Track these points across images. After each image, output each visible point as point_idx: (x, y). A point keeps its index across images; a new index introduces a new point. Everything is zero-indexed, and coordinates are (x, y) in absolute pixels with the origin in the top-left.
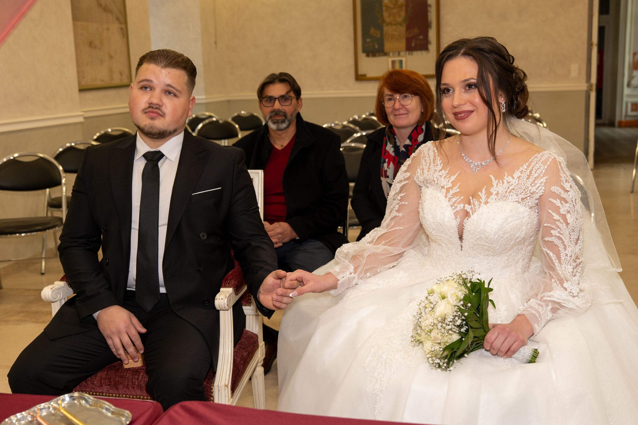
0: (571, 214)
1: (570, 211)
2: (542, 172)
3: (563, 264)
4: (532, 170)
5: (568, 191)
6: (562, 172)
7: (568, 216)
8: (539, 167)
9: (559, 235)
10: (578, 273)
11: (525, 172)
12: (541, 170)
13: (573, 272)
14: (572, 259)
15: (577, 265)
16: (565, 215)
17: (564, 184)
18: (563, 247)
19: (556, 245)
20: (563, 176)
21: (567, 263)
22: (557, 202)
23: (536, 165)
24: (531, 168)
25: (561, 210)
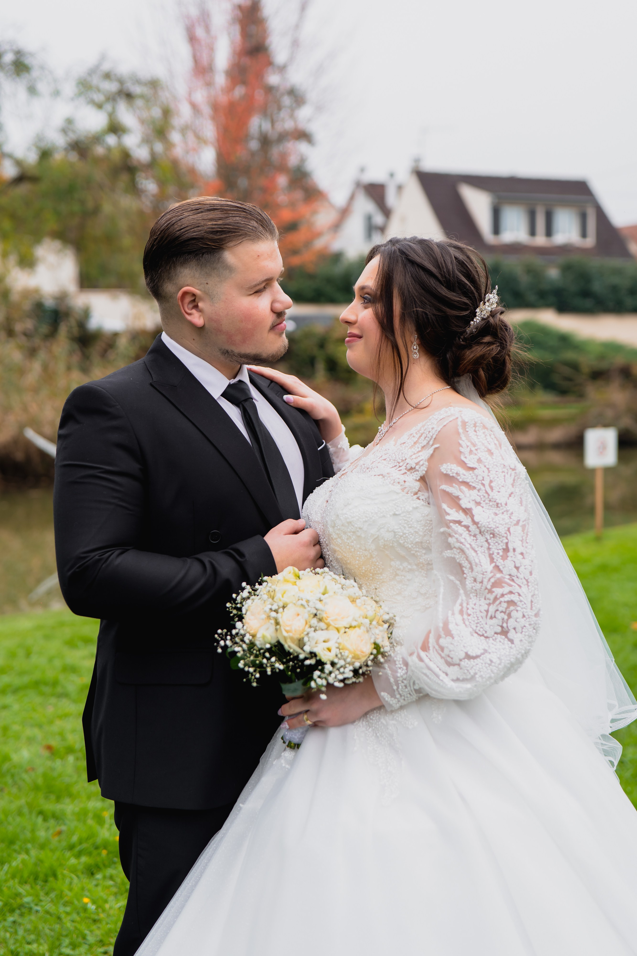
0: (482, 507)
1: (482, 501)
3: (471, 596)
4: (422, 434)
6: (464, 438)
8: (431, 430)
9: (458, 545)
11: (414, 436)
12: (432, 435)
16: (470, 509)
17: (466, 458)
18: (469, 565)
19: (459, 563)
20: (464, 445)
21: (478, 594)
22: (455, 490)
23: (430, 426)
24: (422, 431)
25: (461, 502)
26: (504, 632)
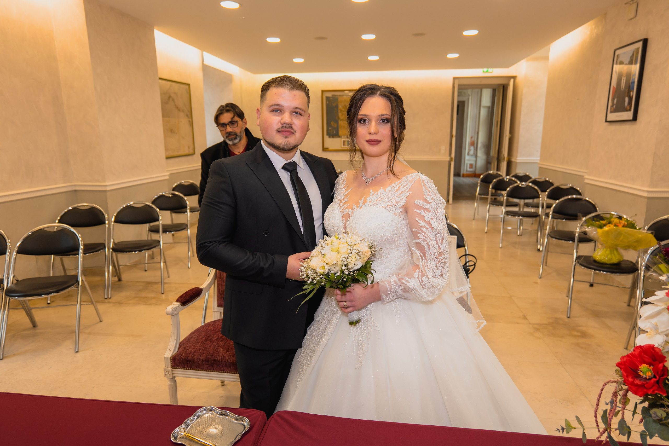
0: (434, 220)
1: (433, 218)
2: (408, 188)
3: (428, 260)
4: (400, 186)
5: (430, 203)
6: (424, 188)
7: (432, 222)
8: (406, 185)
9: (423, 238)
10: (440, 267)
11: (395, 187)
12: (407, 187)
13: (436, 267)
14: (435, 257)
15: (440, 261)
16: (429, 221)
17: (426, 197)
18: (428, 247)
19: (422, 245)
20: (425, 192)
21: (431, 259)
22: (422, 212)
23: (405, 183)
24: (400, 185)
25: (425, 218)
26: (442, 275)
